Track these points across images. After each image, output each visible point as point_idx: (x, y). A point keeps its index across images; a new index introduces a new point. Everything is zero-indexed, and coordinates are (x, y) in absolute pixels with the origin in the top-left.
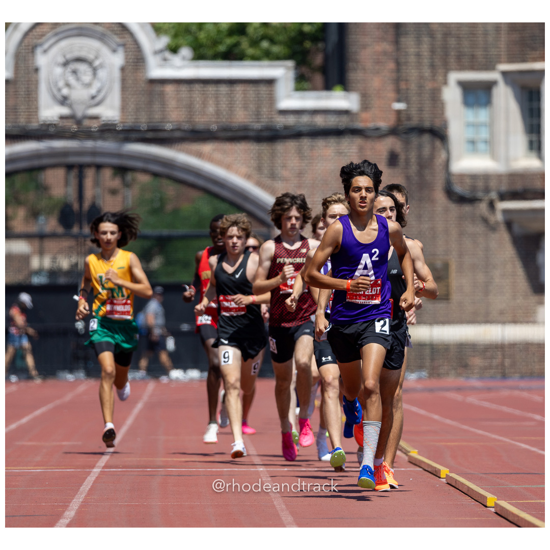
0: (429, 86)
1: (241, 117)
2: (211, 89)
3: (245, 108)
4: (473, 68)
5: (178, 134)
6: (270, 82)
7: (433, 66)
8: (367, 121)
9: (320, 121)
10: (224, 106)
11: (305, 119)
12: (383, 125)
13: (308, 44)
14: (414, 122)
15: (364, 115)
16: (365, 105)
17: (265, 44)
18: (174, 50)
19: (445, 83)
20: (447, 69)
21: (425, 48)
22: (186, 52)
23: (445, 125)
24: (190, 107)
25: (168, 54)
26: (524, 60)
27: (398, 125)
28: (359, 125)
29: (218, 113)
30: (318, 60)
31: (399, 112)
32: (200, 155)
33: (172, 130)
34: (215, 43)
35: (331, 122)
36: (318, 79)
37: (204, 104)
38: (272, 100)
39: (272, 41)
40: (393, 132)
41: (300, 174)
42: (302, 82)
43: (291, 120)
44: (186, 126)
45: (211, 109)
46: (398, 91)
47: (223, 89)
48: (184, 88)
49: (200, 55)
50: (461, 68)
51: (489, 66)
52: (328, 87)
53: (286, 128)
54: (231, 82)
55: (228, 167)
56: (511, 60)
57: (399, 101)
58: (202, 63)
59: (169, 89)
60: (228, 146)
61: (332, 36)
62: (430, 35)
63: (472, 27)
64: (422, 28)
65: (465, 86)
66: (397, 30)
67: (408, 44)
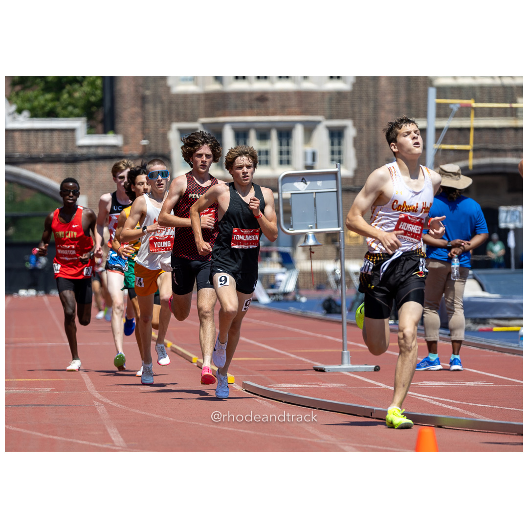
0: (161, 131)
1: (57, 149)
2: (40, 134)
3: (59, 144)
4: (185, 119)
5: (22, 160)
6: (73, 130)
7: (163, 120)
8: (127, 151)
9: (101, 151)
10: (47, 142)
11: (92, 150)
12: (136, 152)
13: (94, 109)
14: (153, 151)
15: (126, 148)
16: (126, 142)
17: (70, 108)
18: (20, 111)
19: (169, 129)
20: (171, 121)
21: (159, 110)
22: (26, 114)
23: (170, 153)
24: (28, 144)
25: (16, 115)
26: (213, 116)
27: (145, 153)
28: (123, 153)
29: (44, 147)
30: (100, 116)
31: (144, 146)
32: (34, 171)
33: (19, 158)
34: (43, 107)
35: (107, 152)
36: (100, 127)
37: (37, 142)
38: (74, 140)
39: (75, 106)
40: (141, 157)
41: (90, 181)
42: (91, 130)
43: (84, 151)
44: (27, 154)
45: (40, 145)
46: (144, 134)
47: (47, 134)
48: (25, 134)
49: (34, 114)
50: (179, 121)
51: (194, 119)
52: (105, 132)
53: (82, 155)
54: (52, 130)
55: (50, 177)
56: (207, 116)
57: (144, 139)
58: (35, 119)
59: (17, 135)
60: (50, 166)
61: (107, 104)
62: (162, 102)
63: (185, 98)
64: (157, 98)
65: (181, 131)
66: (143, 100)
67: (150, 107)
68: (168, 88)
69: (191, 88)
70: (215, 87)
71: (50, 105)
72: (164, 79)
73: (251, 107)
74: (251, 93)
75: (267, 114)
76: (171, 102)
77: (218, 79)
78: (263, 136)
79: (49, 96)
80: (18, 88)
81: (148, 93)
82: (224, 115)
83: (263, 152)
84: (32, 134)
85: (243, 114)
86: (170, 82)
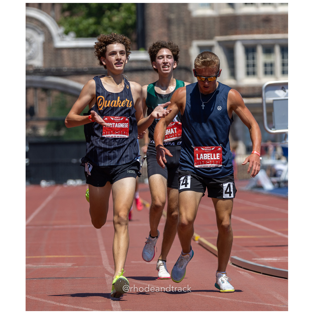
2: (84, 52)
4: (204, 38)
5: (70, 73)
7: (185, 39)
18: (67, 33)
19: (191, 46)
20: (192, 39)
21: (182, 31)
22: (72, 34)
24: (74, 60)
25: (64, 36)
26: (226, 34)
29: (88, 62)
30: (134, 37)
32: (79, 82)
34: (87, 29)
35: (139, 65)
37: (81, 58)
39: (113, 28)
44: (73, 68)
45: (84, 60)
48: (71, 52)
49: (80, 35)
50: (198, 39)
51: (211, 38)
56: (222, 34)
58: (79, 38)
59: (65, 52)
61: (140, 26)
62: (184, 24)
63: (203, 20)
64: (180, 21)
65: (200, 48)
66: (169, 22)
67: (174, 29)
68: (189, 13)
69: (208, 12)
70: (228, 11)
71: (93, 28)
72: (186, 5)
73: (258, 27)
74: (258, 16)
75: (271, 32)
76: (192, 24)
77: (231, 5)
78: (268, 50)
79: (91, 20)
80: (67, 14)
81: (173, 16)
82: (236, 34)
83: (269, 64)
84: (78, 52)
85: (251, 32)
86: (191, 8)
